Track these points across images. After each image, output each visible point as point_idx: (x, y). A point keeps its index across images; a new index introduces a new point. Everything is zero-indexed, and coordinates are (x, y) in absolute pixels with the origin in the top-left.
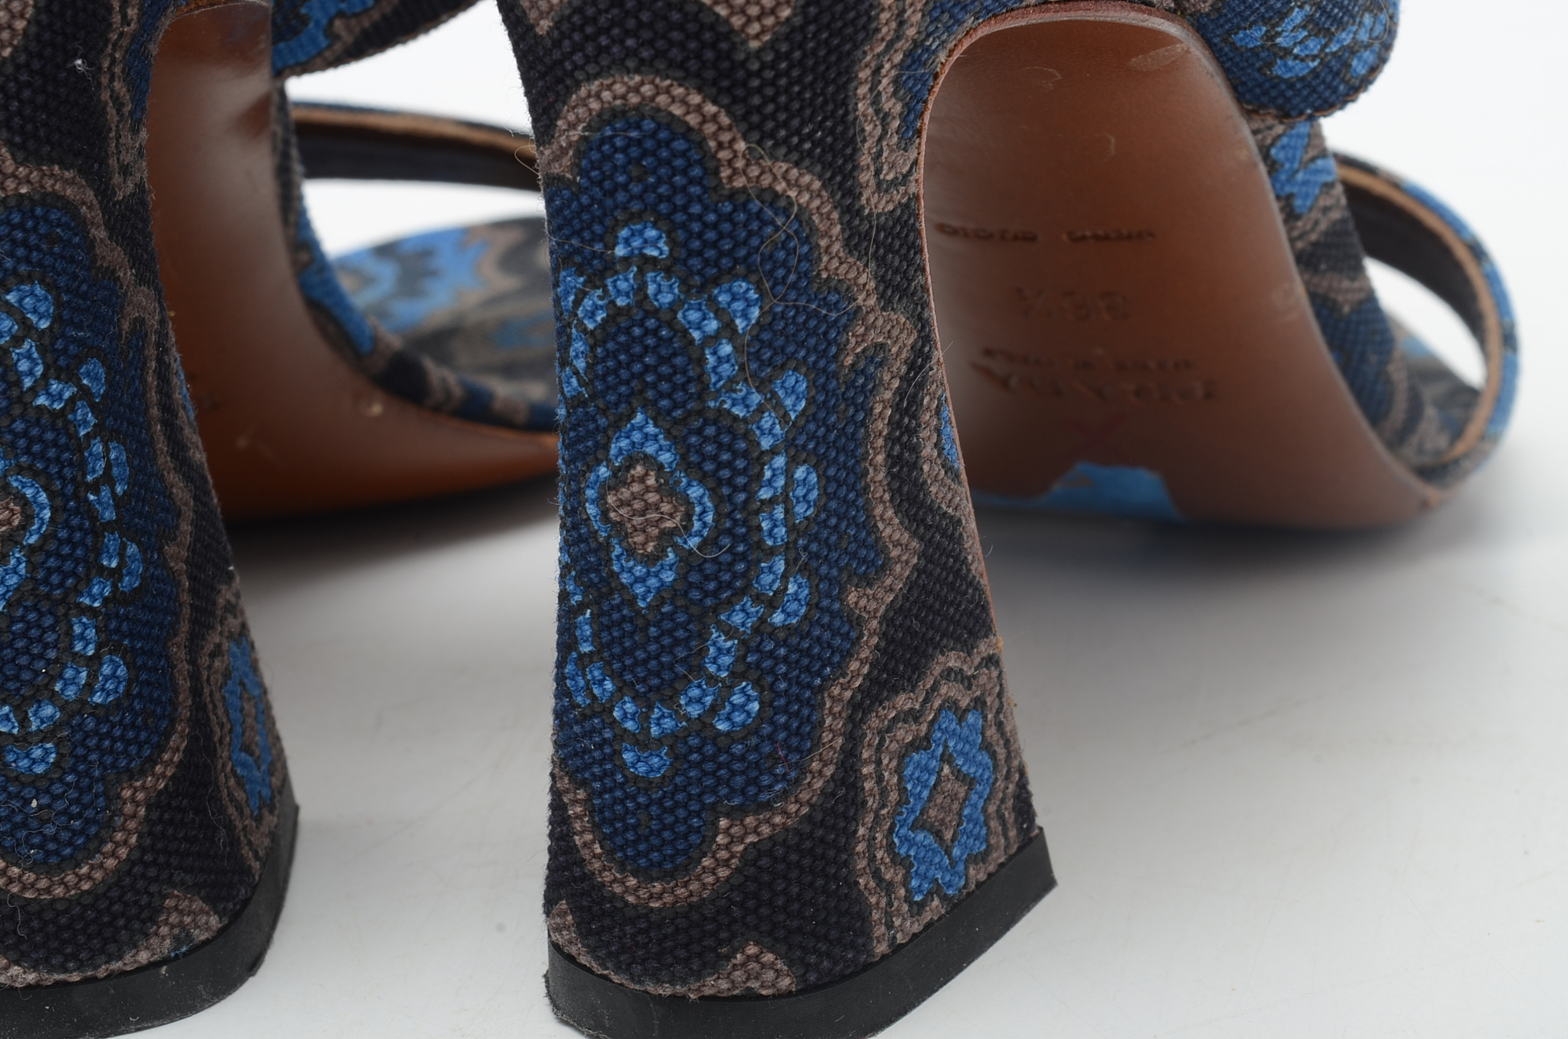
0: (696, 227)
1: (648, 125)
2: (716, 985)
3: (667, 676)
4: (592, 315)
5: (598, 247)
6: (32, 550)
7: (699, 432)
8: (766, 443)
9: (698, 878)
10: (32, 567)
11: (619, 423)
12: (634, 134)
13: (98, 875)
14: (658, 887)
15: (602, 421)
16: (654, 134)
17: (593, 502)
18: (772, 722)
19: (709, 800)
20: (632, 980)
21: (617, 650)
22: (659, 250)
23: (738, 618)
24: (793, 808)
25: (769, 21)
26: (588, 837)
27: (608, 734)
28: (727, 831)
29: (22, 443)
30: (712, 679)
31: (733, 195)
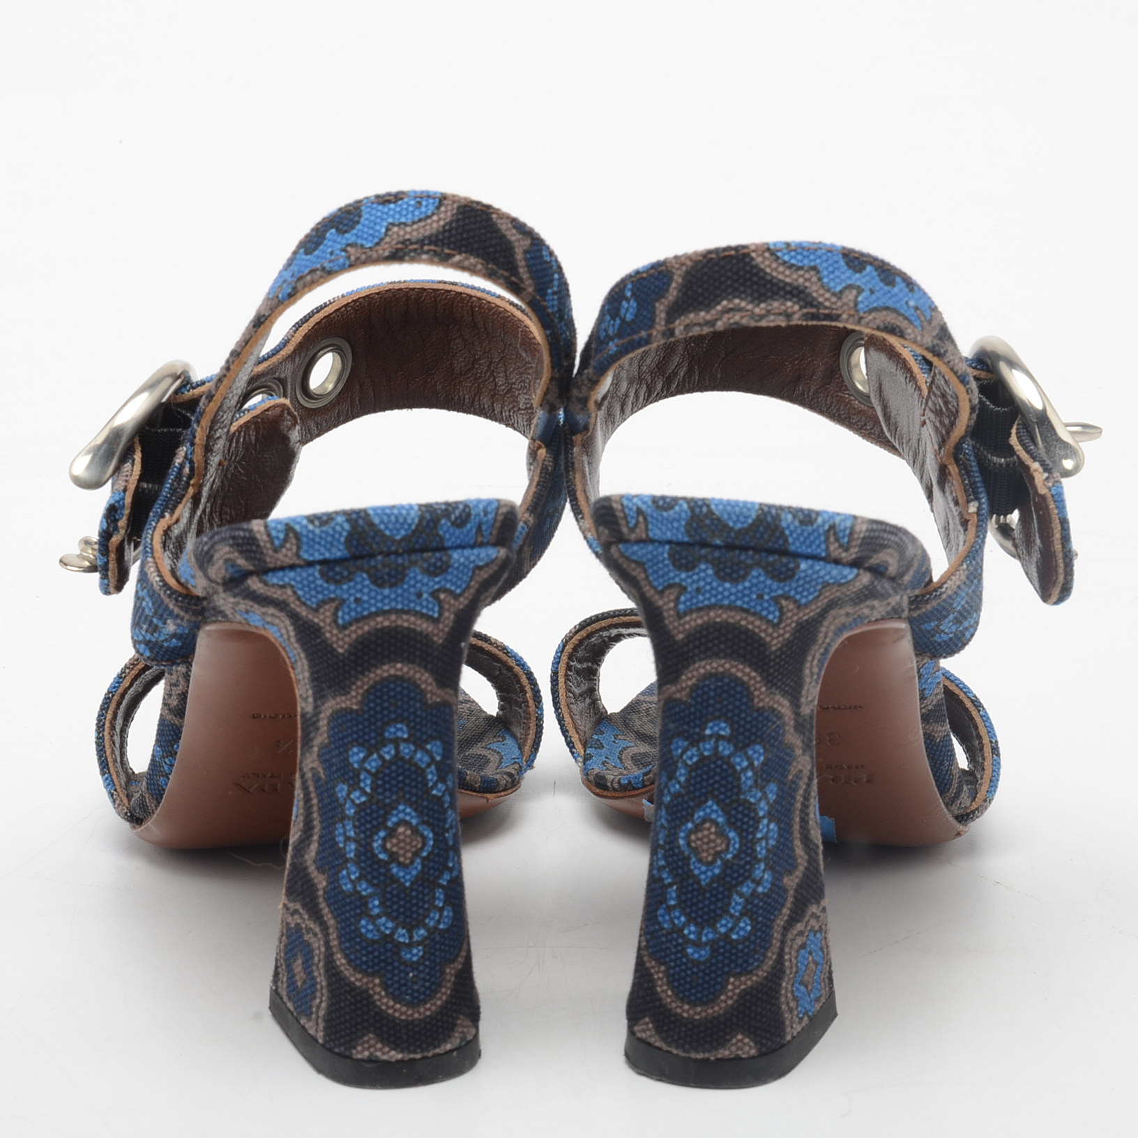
0: (742, 723)
1: (726, 680)
2: (724, 1053)
3: (712, 914)
4: (691, 758)
5: (697, 730)
6: (424, 859)
7: (736, 809)
8: (761, 814)
9: (718, 1005)
10: (423, 866)
11: (700, 805)
12: (720, 684)
13: (433, 1008)
14: (699, 1009)
15: (691, 804)
16: (728, 684)
17: (683, 838)
18: (755, 935)
19: (726, 969)
20: (684, 1051)
21: (689, 903)
22: (726, 732)
23: (745, 889)
24: (760, 973)
25: (781, 639)
26: (665, 988)
27: (680, 941)
28: (733, 984)
29: (426, 811)
30: (732, 916)
31: (758, 710)
